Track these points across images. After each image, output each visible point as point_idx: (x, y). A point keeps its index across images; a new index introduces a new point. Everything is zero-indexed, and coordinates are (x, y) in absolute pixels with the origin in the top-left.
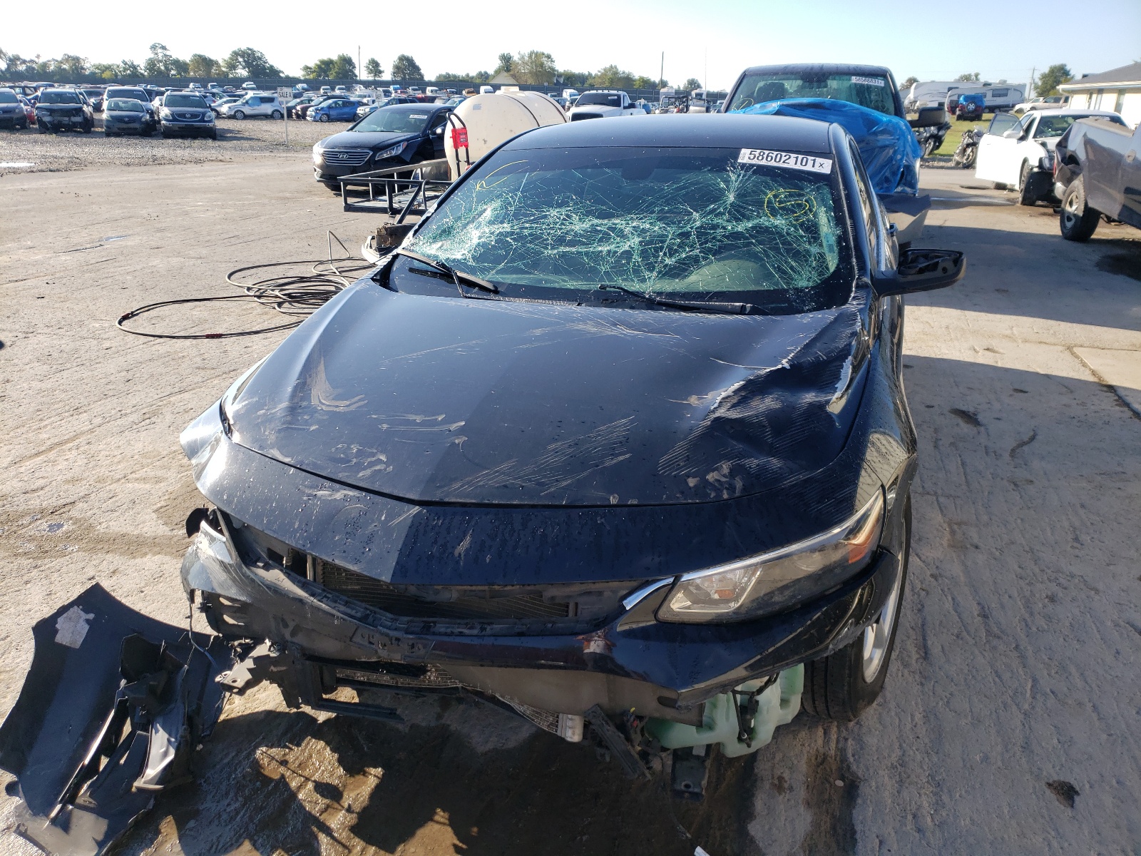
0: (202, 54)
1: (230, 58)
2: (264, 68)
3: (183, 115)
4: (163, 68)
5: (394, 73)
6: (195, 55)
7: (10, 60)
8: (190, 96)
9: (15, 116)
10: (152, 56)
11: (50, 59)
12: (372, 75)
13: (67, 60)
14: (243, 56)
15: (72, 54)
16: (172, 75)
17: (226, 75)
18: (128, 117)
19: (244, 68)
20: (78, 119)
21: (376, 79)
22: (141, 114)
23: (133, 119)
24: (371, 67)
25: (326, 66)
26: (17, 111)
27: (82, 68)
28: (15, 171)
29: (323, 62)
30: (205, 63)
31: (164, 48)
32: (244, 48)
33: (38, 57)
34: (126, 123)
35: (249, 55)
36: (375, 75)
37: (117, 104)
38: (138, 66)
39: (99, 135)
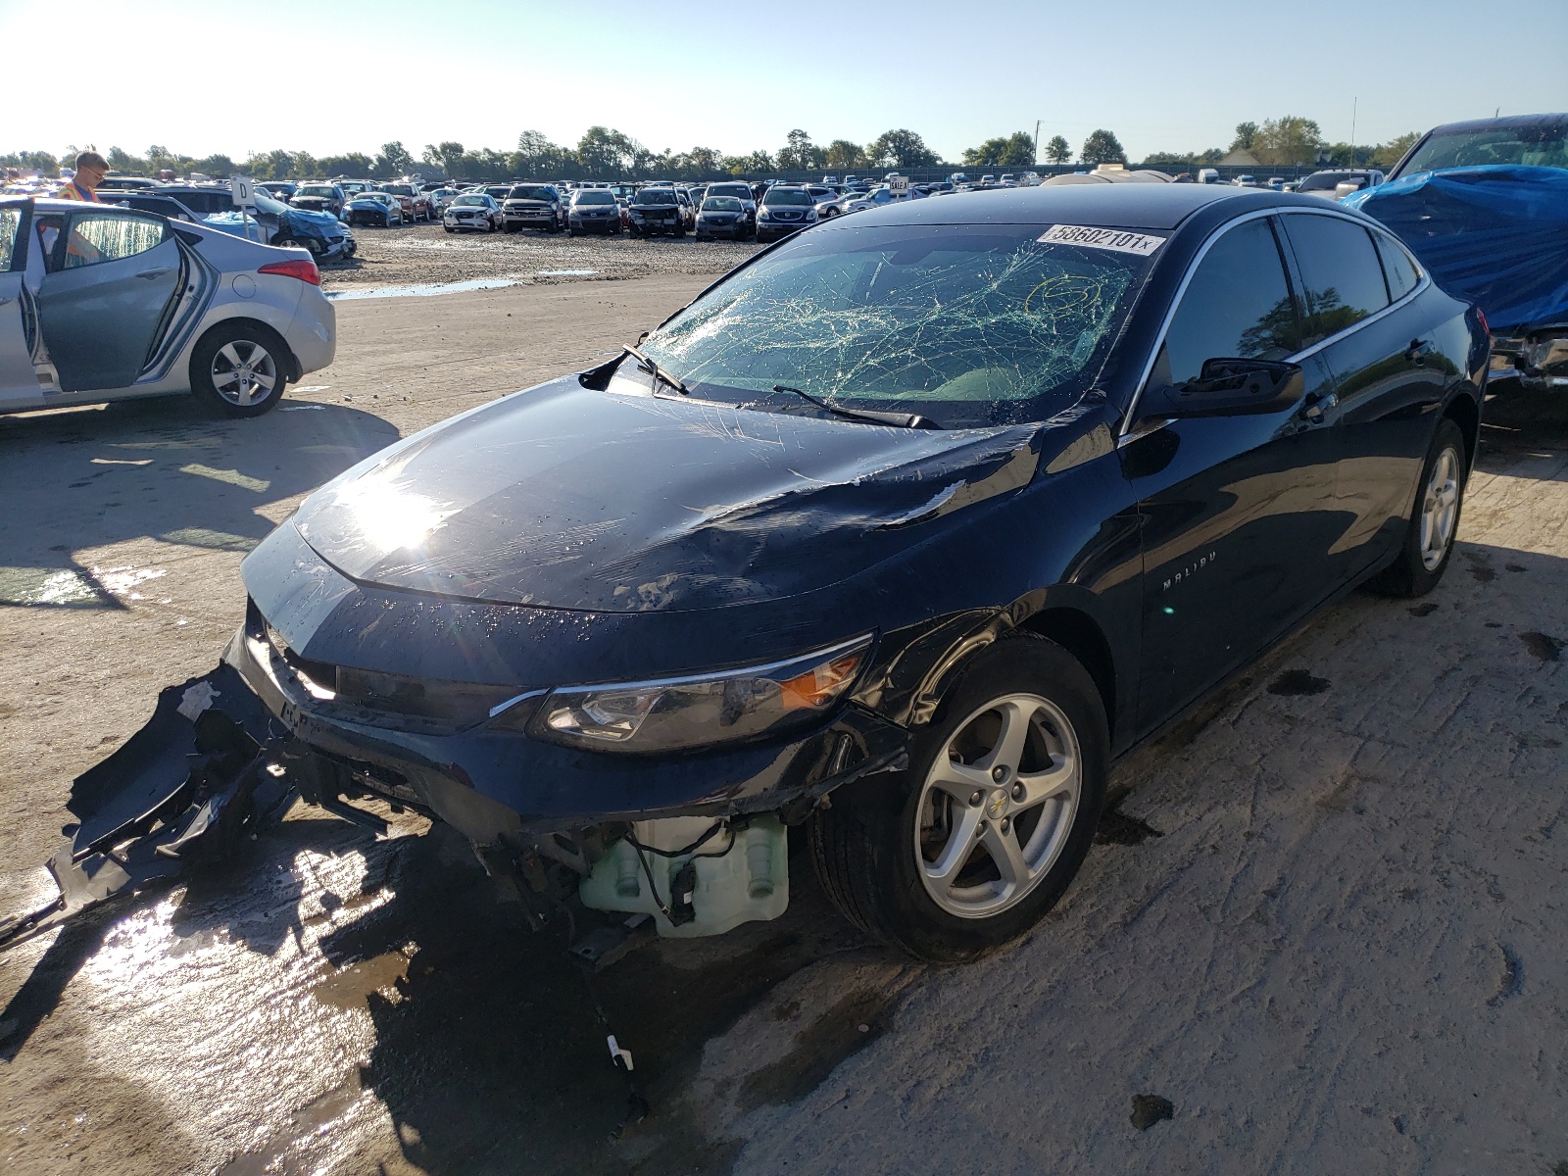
0: (844, 140)
1: (879, 144)
2: (918, 155)
3: (781, 214)
4: (800, 160)
5: (1085, 155)
6: (836, 142)
7: (639, 156)
8: (793, 191)
9: (609, 219)
10: (789, 145)
11: (680, 153)
12: (1055, 158)
13: (697, 155)
14: (893, 141)
15: (703, 147)
16: (810, 167)
17: (870, 165)
18: (722, 217)
19: (894, 155)
20: (672, 222)
21: (1061, 163)
22: (737, 214)
23: (727, 220)
24: (1054, 148)
25: (996, 148)
26: (612, 213)
27: (713, 163)
28: (572, 279)
29: (992, 144)
30: (846, 150)
31: (804, 135)
32: (896, 129)
33: (668, 151)
34: (720, 225)
35: (901, 139)
36: (1060, 159)
37: (714, 203)
38: (771, 158)
39: (690, 239)
